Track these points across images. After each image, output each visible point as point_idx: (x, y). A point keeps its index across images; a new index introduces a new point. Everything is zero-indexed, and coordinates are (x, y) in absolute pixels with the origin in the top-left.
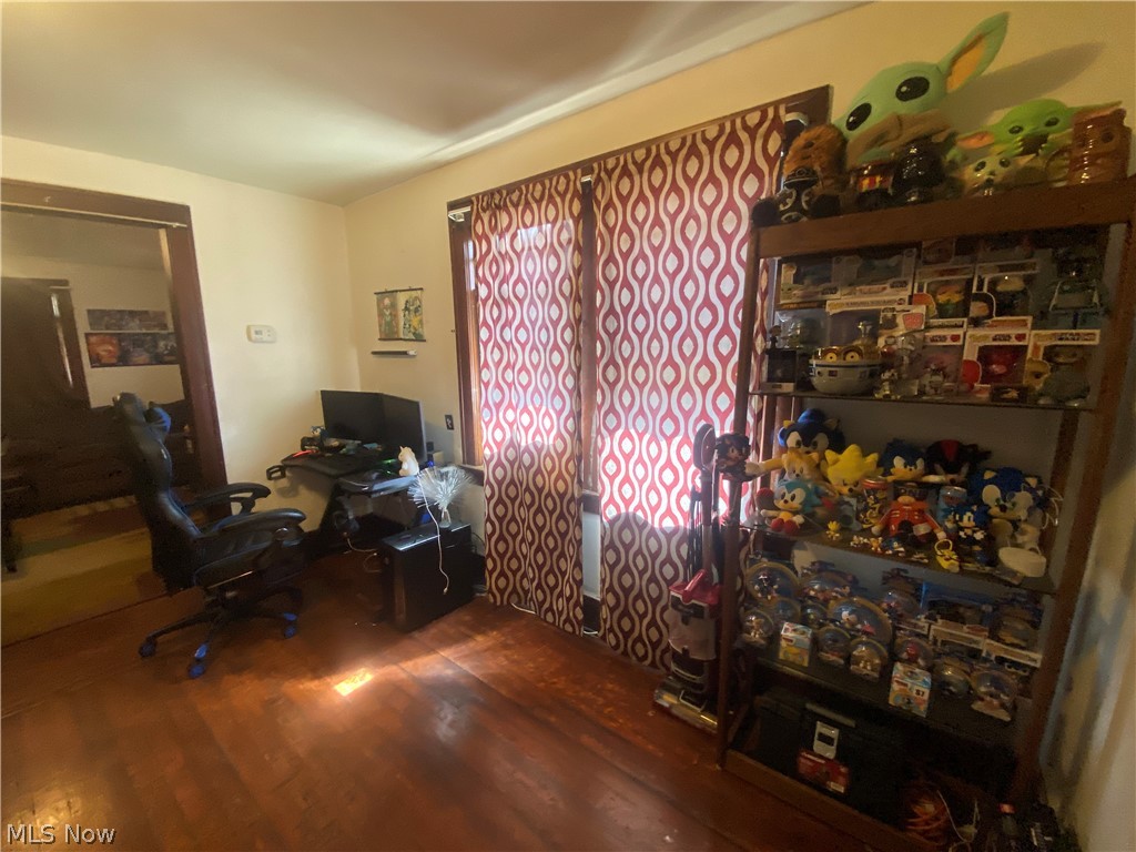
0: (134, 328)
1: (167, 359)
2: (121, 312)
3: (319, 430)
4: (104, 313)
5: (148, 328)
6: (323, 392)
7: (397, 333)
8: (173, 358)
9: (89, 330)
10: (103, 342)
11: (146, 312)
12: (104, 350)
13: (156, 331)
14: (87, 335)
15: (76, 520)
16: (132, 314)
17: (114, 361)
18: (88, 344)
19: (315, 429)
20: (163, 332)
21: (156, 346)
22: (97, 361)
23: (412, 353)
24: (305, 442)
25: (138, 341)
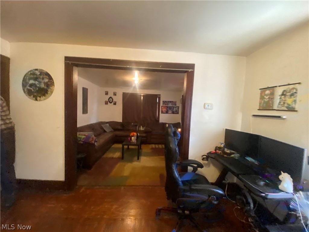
0: (170, 105)
1: (175, 112)
2: (168, 101)
3: (223, 145)
4: (166, 102)
5: (172, 105)
6: (226, 130)
7: (272, 107)
8: (176, 112)
9: (162, 105)
10: (164, 108)
11: (173, 102)
12: (164, 110)
13: (174, 106)
14: (162, 106)
15: (152, 148)
16: (170, 102)
17: (165, 112)
18: (162, 108)
19: (222, 144)
20: (175, 106)
21: (173, 109)
22: (162, 112)
23: (284, 117)
24: (217, 148)
25: (170, 108)
